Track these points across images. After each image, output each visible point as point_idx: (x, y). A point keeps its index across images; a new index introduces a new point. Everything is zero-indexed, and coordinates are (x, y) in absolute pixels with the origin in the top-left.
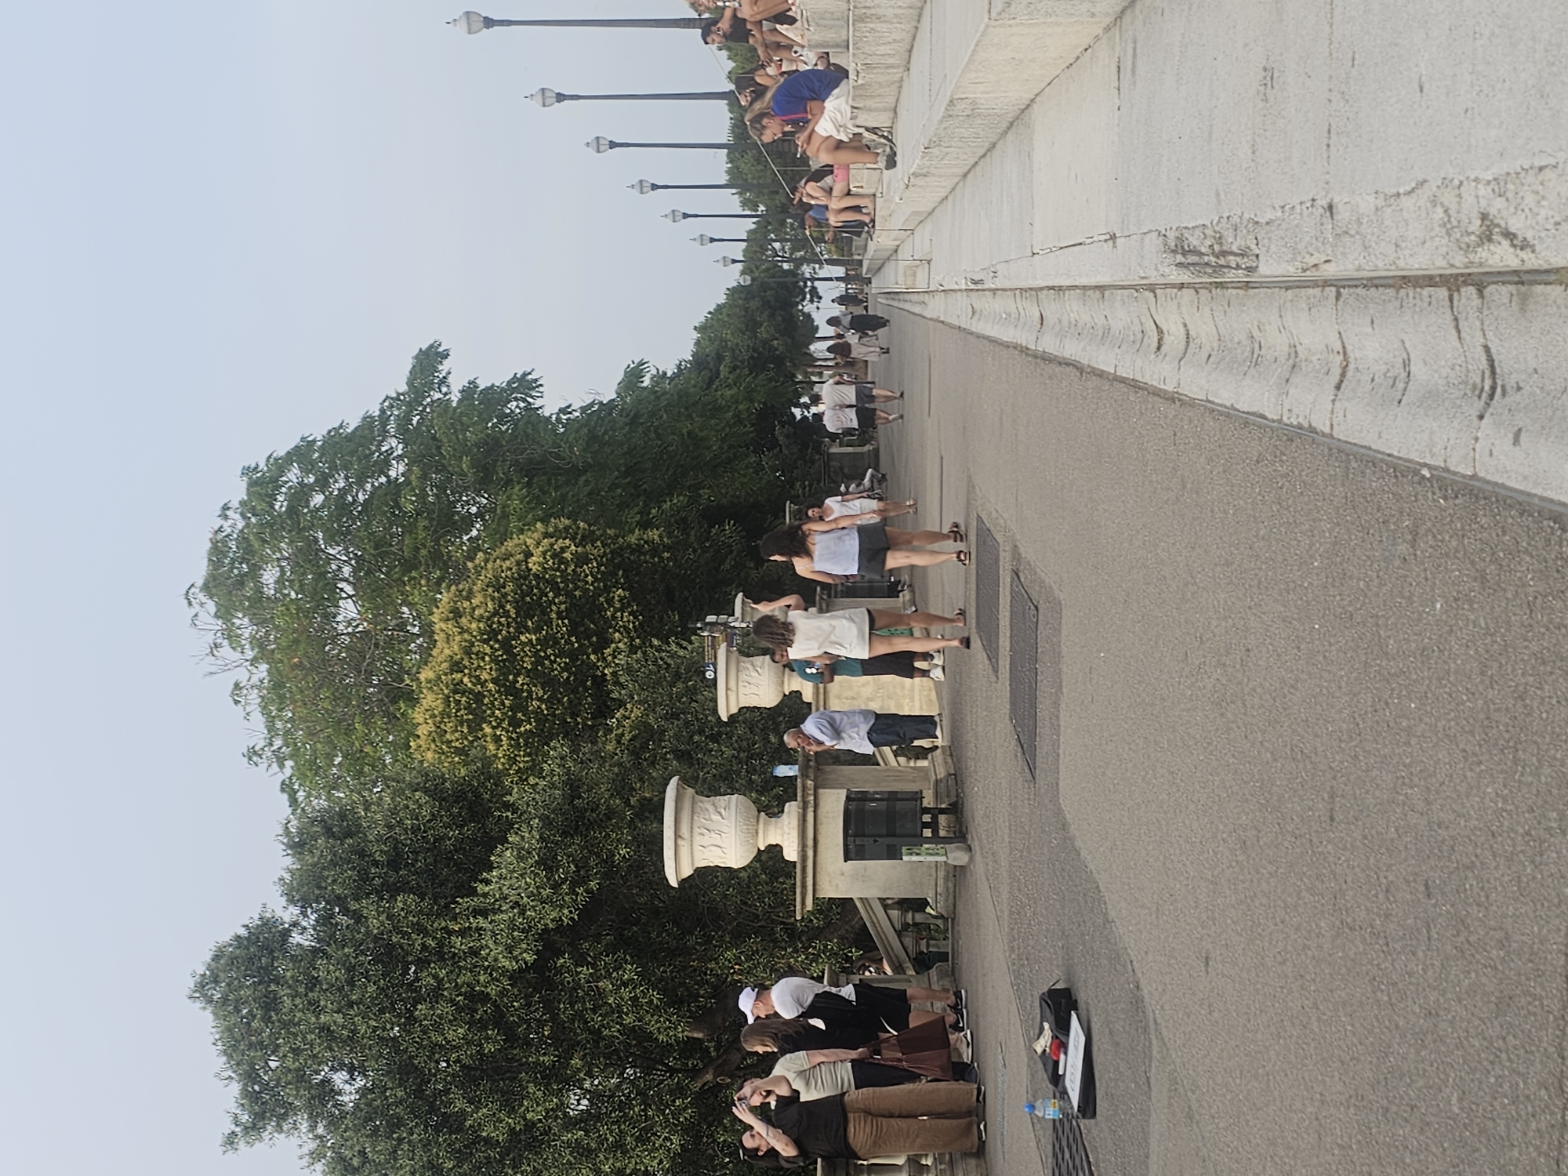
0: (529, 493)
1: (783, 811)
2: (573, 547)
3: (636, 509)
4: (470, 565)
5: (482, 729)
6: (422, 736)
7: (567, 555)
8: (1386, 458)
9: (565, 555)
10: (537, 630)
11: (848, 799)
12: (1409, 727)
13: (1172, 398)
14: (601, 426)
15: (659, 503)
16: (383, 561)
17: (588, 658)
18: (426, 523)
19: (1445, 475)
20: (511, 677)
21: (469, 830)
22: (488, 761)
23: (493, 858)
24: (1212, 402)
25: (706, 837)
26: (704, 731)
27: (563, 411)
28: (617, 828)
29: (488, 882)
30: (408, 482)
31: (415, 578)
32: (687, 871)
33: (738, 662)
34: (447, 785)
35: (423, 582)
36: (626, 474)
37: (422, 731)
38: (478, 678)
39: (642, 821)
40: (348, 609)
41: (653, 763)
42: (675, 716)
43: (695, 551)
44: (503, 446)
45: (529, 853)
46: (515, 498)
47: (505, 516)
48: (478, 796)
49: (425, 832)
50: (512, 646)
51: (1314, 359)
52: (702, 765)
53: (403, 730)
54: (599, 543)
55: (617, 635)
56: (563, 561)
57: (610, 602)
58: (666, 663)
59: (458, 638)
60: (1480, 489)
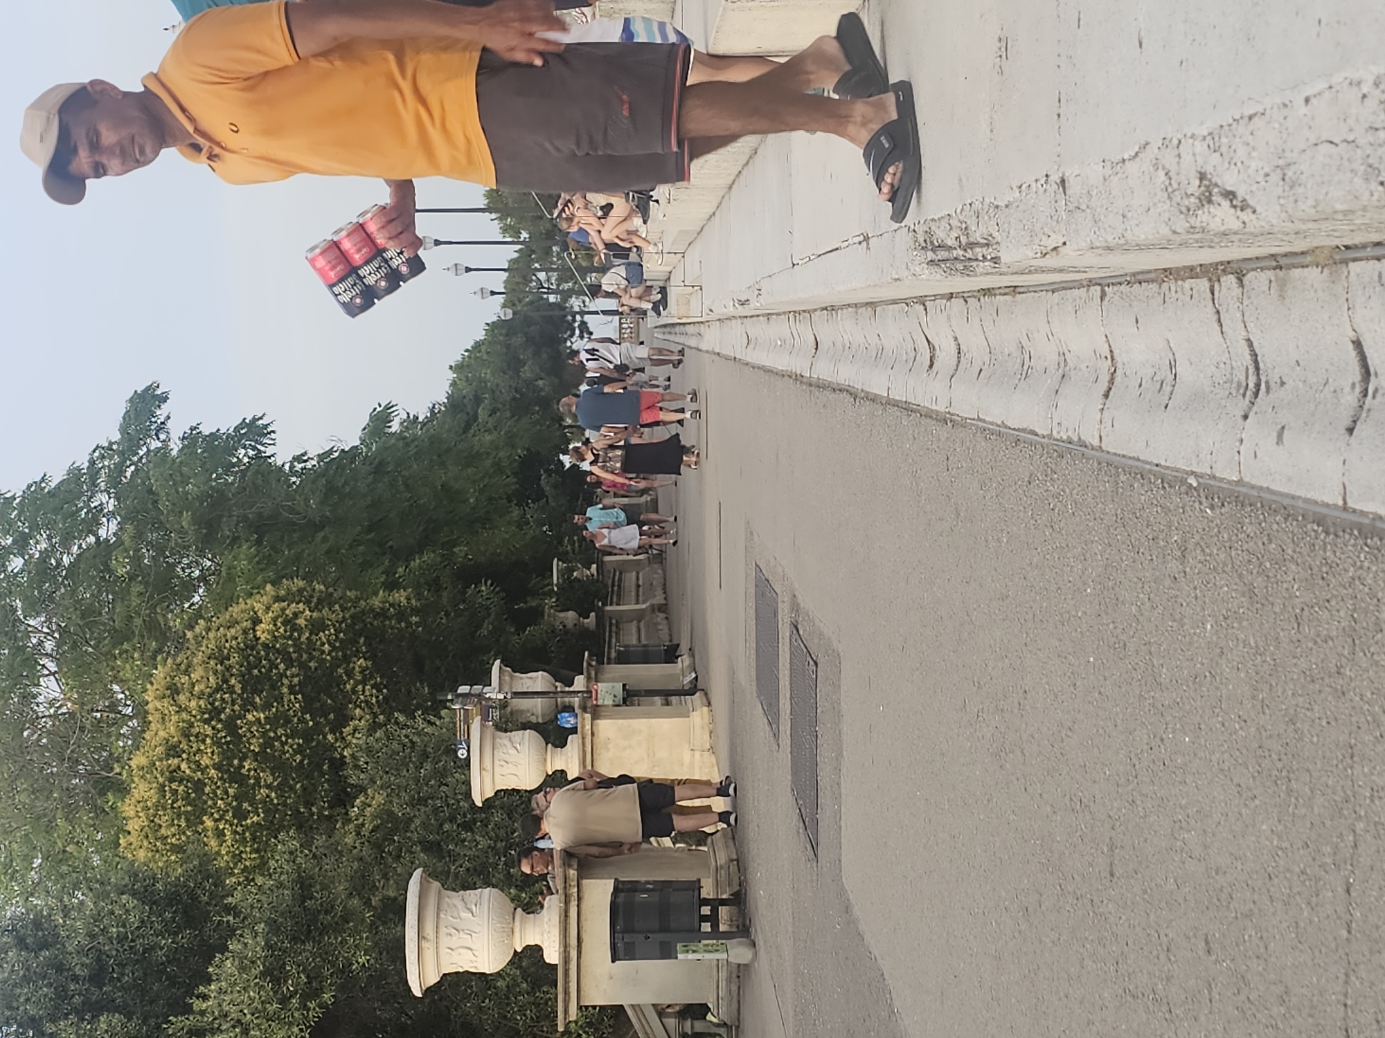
0: (258, 552)
1: (542, 907)
2: (308, 612)
3: (381, 569)
4: (189, 634)
5: (202, 823)
6: (133, 832)
7: (301, 622)
8: (1155, 468)
9: (298, 621)
10: (267, 706)
11: (616, 890)
12: (1185, 764)
13: (944, 419)
14: (341, 476)
15: (408, 561)
16: (92, 633)
17: (325, 737)
18: (141, 588)
19: (1212, 482)
20: (236, 762)
21: (185, 937)
22: (207, 859)
23: (211, 970)
24: (984, 421)
25: (454, 938)
26: (456, 818)
27: (298, 459)
28: (355, 932)
29: (205, 997)
30: (120, 542)
31: (127, 651)
32: (432, 979)
33: (494, 738)
34: (159, 886)
35: (136, 655)
36: (370, 529)
37: (133, 826)
38: (198, 764)
39: (384, 923)
40: (50, 688)
41: (399, 857)
42: (422, 801)
43: (447, 615)
44: (230, 499)
45: (253, 962)
46: (243, 557)
47: (231, 578)
48: (194, 898)
49: (133, 941)
50: (236, 725)
51: (1083, 367)
52: (454, 857)
53: (113, 826)
54: (337, 607)
55: (358, 711)
56: (295, 628)
57: (350, 674)
58: (411, 741)
59: (174, 718)
60: (1246, 495)
